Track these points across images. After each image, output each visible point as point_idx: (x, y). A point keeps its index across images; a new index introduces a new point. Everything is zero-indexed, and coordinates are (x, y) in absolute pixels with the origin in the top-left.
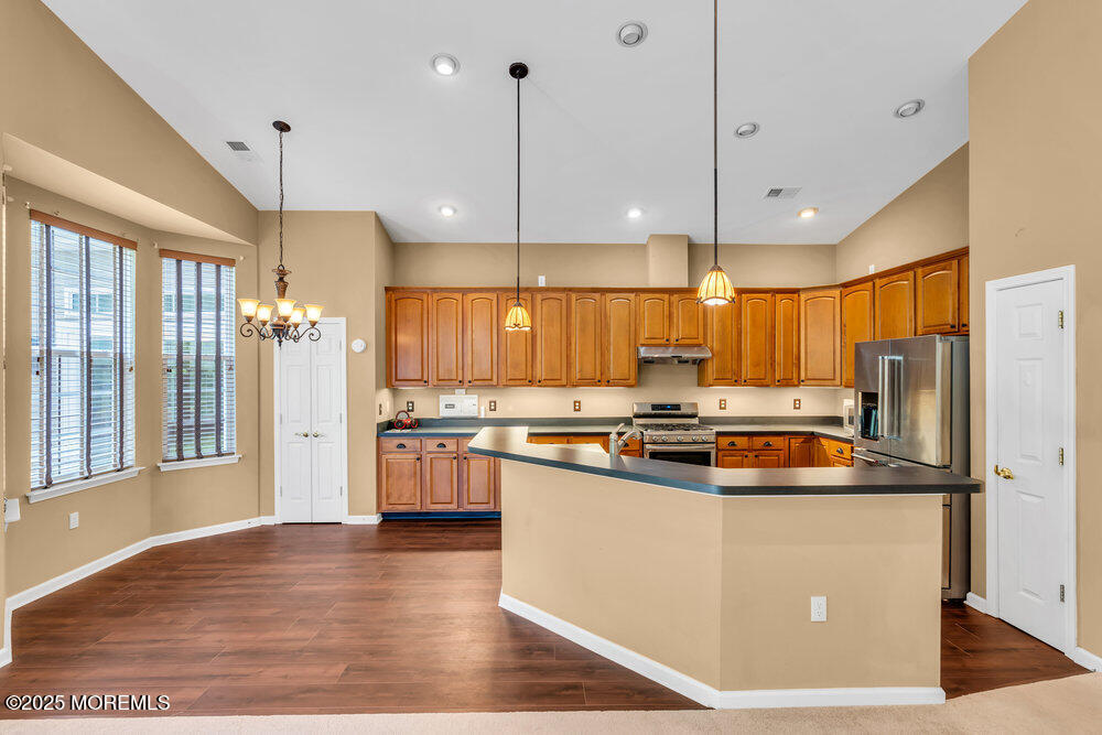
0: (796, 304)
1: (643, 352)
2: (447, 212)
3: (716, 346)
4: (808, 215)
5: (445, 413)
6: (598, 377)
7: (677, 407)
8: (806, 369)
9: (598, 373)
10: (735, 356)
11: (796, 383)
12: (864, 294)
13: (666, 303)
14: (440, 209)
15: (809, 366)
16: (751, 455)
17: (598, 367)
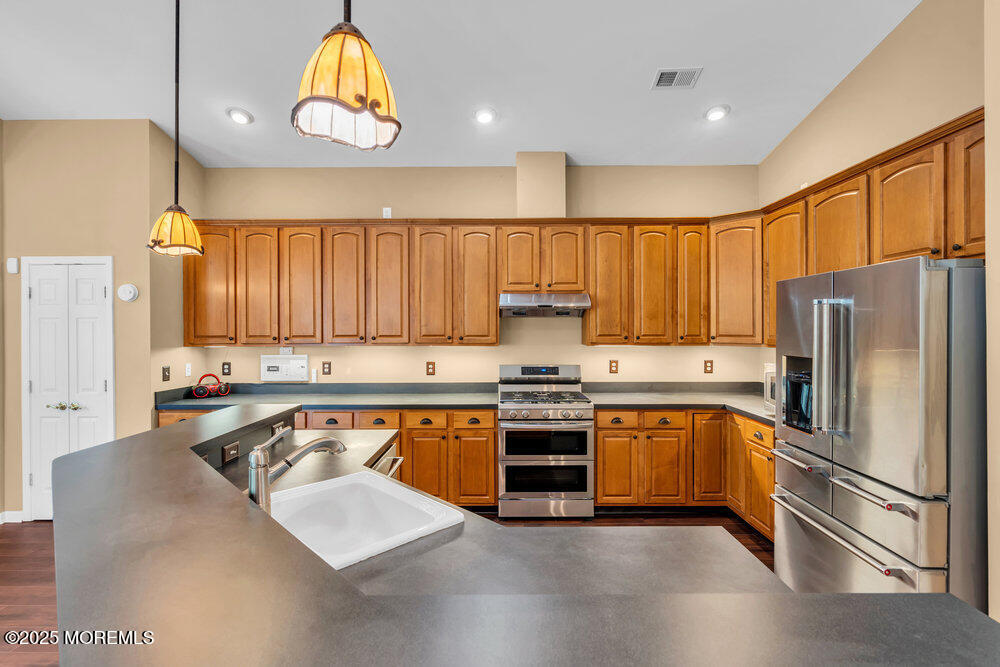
0: (704, 239)
1: (506, 300)
2: (239, 119)
3: (601, 293)
4: (716, 115)
5: (268, 377)
6: (449, 333)
7: (555, 370)
8: (717, 323)
9: (449, 327)
10: (625, 304)
11: (705, 340)
12: (793, 219)
13: (536, 237)
14: (229, 113)
15: (721, 318)
16: (642, 435)
17: (449, 320)
